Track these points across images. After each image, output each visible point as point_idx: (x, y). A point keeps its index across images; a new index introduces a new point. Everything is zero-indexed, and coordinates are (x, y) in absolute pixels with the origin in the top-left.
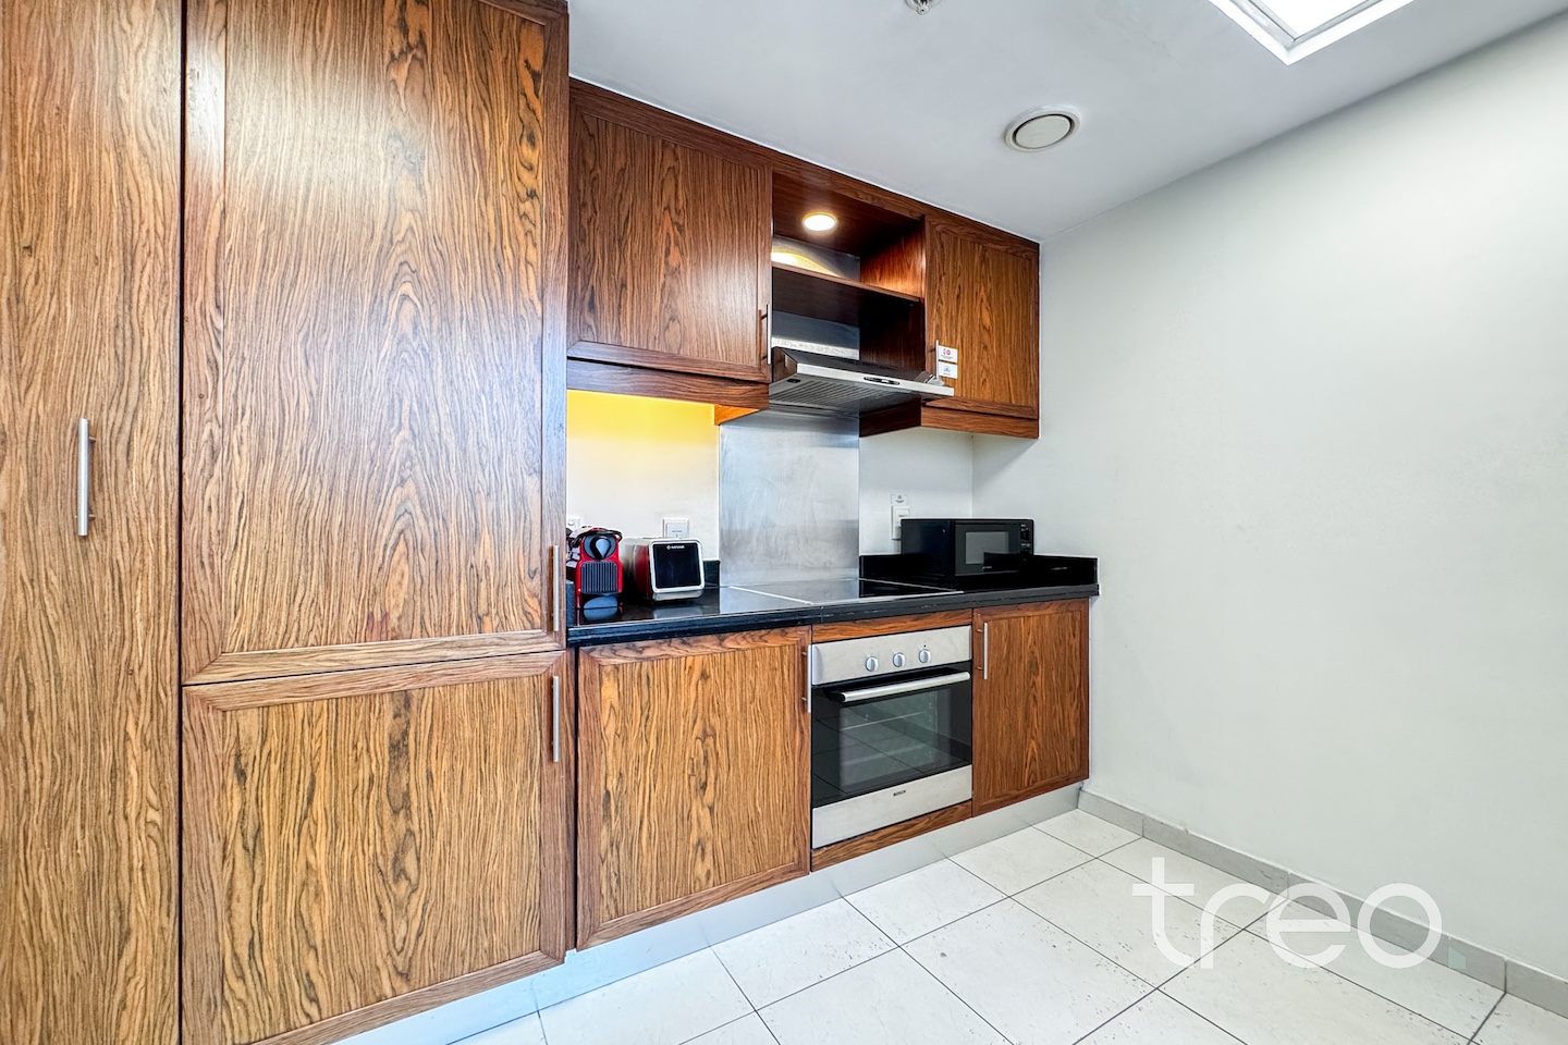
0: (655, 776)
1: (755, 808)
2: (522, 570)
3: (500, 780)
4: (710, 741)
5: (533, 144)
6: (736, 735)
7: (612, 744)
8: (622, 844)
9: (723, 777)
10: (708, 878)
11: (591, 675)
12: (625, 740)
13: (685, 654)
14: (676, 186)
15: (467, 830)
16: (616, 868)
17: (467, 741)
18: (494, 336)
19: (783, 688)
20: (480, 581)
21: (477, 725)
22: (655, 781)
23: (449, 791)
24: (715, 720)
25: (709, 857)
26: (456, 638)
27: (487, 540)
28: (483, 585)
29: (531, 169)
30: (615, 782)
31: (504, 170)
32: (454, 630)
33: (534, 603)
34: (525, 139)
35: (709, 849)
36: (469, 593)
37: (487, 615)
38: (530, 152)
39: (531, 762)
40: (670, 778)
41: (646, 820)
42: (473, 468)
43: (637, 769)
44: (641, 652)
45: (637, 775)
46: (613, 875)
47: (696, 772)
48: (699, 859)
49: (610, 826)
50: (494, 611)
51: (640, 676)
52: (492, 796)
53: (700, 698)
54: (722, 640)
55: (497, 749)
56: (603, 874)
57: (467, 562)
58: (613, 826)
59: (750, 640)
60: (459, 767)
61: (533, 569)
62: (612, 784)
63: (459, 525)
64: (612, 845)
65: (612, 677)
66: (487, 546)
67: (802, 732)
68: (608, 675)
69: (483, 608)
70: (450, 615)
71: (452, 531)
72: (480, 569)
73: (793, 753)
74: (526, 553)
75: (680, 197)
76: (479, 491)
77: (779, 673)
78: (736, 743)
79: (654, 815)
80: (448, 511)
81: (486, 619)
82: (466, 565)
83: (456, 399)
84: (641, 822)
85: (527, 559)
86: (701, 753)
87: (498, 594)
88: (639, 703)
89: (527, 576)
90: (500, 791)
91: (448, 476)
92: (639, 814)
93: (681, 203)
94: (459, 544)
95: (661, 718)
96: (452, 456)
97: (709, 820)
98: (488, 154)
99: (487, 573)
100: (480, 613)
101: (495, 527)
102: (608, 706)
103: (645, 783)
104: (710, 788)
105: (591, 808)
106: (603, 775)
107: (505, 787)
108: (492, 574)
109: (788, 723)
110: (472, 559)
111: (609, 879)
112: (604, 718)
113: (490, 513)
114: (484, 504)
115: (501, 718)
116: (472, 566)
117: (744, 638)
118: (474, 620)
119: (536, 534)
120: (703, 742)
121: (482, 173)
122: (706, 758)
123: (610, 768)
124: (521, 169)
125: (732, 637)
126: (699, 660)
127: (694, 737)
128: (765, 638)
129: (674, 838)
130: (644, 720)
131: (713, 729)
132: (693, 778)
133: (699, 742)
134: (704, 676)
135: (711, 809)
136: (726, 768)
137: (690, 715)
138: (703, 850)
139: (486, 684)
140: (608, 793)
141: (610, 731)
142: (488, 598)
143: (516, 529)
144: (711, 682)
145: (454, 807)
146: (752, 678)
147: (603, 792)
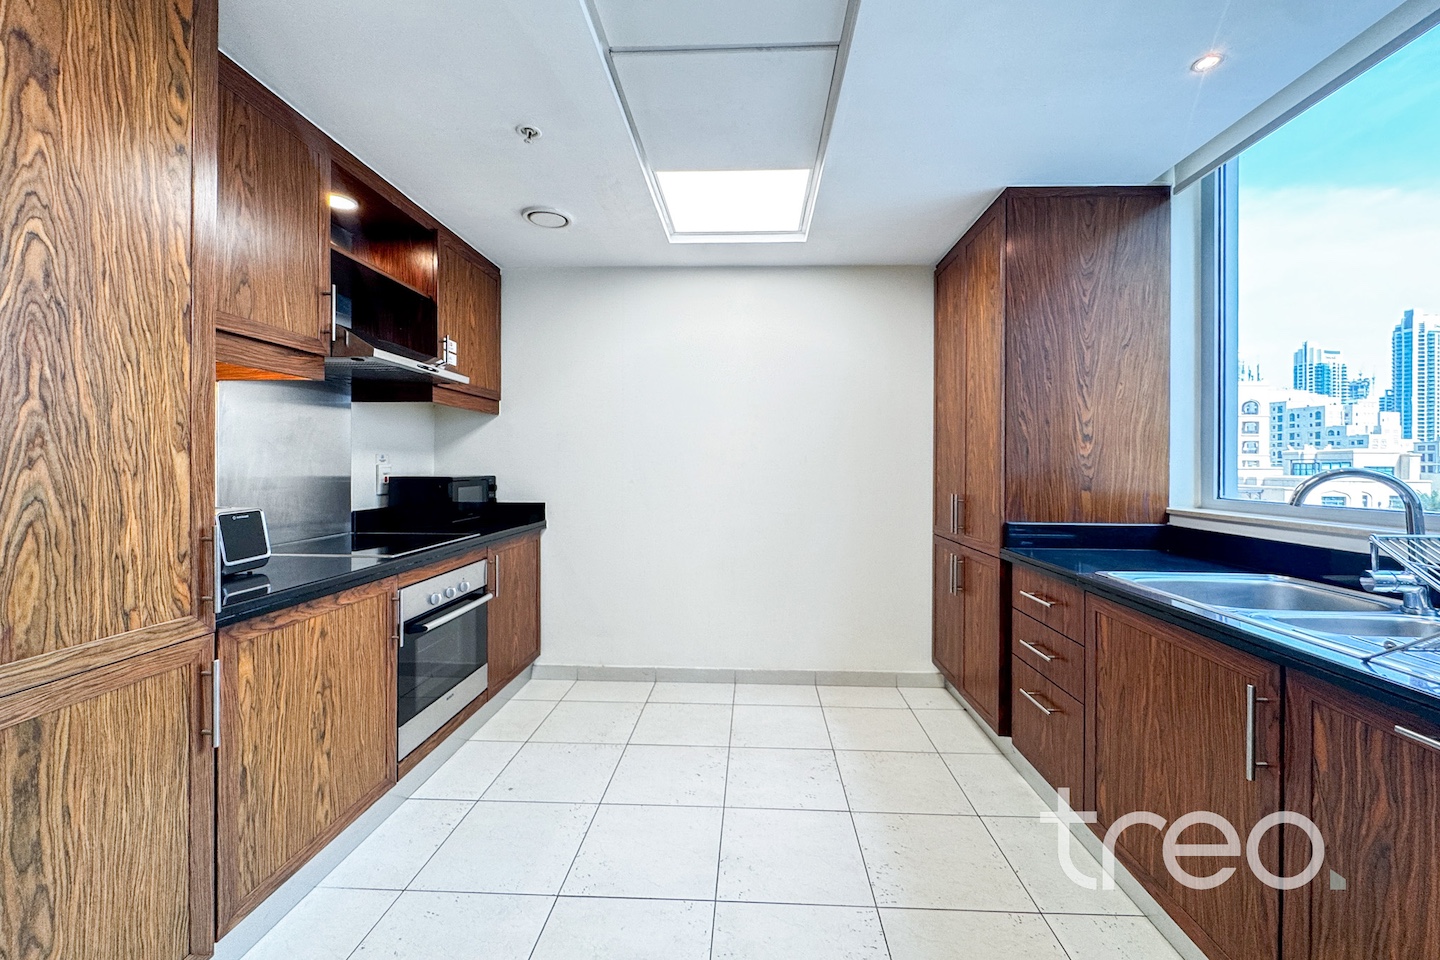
0: (285, 739)
1: (360, 741)
2: (171, 554)
3: (147, 790)
4: (327, 692)
5: (182, 97)
6: (346, 682)
7: (248, 719)
8: (257, 815)
9: (337, 722)
10: (326, 818)
11: (230, 653)
12: (260, 710)
13: (309, 616)
14: (247, 145)
15: (111, 858)
16: (252, 840)
17: (110, 758)
18: (141, 297)
19: (379, 632)
20: (126, 572)
21: (122, 737)
22: (285, 743)
23: (90, 822)
24: (331, 673)
25: (327, 799)
26: (100, 642)
27: (134, 526)
28: (130, 577)
29: (180, 122)
30: (251, 756)
31: (152, 115)
32: (97, 632)
33: (183, 589)
34: (174, 89)
35: (327, 793)
36: (113, 586)
37: (134, 610)
38: (179, 104)
39: (180, 759)
40: (297, 736)
41: (277, 784)
42: (118, 445)
43: (270, 737)
44: (274, 622)
45: (269, 743)
46: (249, 849)
47: (317, 725)
48: (319, 803)
49: (246, 801)
50: (142, 604)
51: (272, 646)
52: (139, 811)
53: (320, 656)
54: (337, 599)
55: (145, 757)
56: (241, 852)
57: (111, 552)
58: (249, 801)
59: (356, 594)
60: (102, 789)
61: (183, 552)
62: (249, 758)
63: (102, 511)
64: (248, 820)
65: (248, 653)
66: (134, 533)
67: (392, 666)
68: (245, 651)
69: (130, 602)
70: (91, 617)
71: (93, 519)
72: (125, 559)
73: (386, 685)
74: (176, 536)
75: (251, 159)
76: (124, 471)
77: (376, 619)
78: (347, 688)
79: (284, 778)
80: (90, 496)
81: (134, 615)
82: (111, 556)
83: (98, 364)
84: (274, 787)
85: (176, 542)
86: (321, 706)
87: (146, 584)
88: (271, 672)
89: (177, 561)
90: (147, 802)
91: (88, 455)
92: (271, 779)
93: (252, 164)
94: (102, 534)
95: (290, 683)
96: (94, 432)
97: (326, 766)
98: (134, 91)
99: (134, 562)
100: (127, 608)
101: (143, 511)
102: (244, 682)
103: (276, 749)
104: (327, 736)
105: (231, 790)
106: (240, 753)
107: (153, 795)
108: (139, 563)
109: (382, 662)
110: (117, 549)
111: (246, 855)
112: (241, 696)
113: (137, 495)
114: (130, 485)
115: (149, 720)
116: (117, 557)
117: (353, 593)
118: (120, 619)
119: (186, 515)
120: (322, 695)
121: (128, 111)
122: (324, 709)
123: (247, 743)
124: (170, 120)
125: (344, 595)
126: (319, 620)
127: (316, 691)
128: (367, 591)
129: (300, 792)
130: (275, 686)
131: (330, 681)
132: (314, 731)
133: (319, 696)
134: (323, 634)
135: (328, 754)
136: (339, 714)
137: (313, 672)
138: (322, 795)
139: (132, 686)
140: (244, 769)
141: (246, 707)
142: (136, 591)
143: (165, 511)
144: (328, 638)
145: (96, 838)
146: (357, 628)
147: (240, 769)
